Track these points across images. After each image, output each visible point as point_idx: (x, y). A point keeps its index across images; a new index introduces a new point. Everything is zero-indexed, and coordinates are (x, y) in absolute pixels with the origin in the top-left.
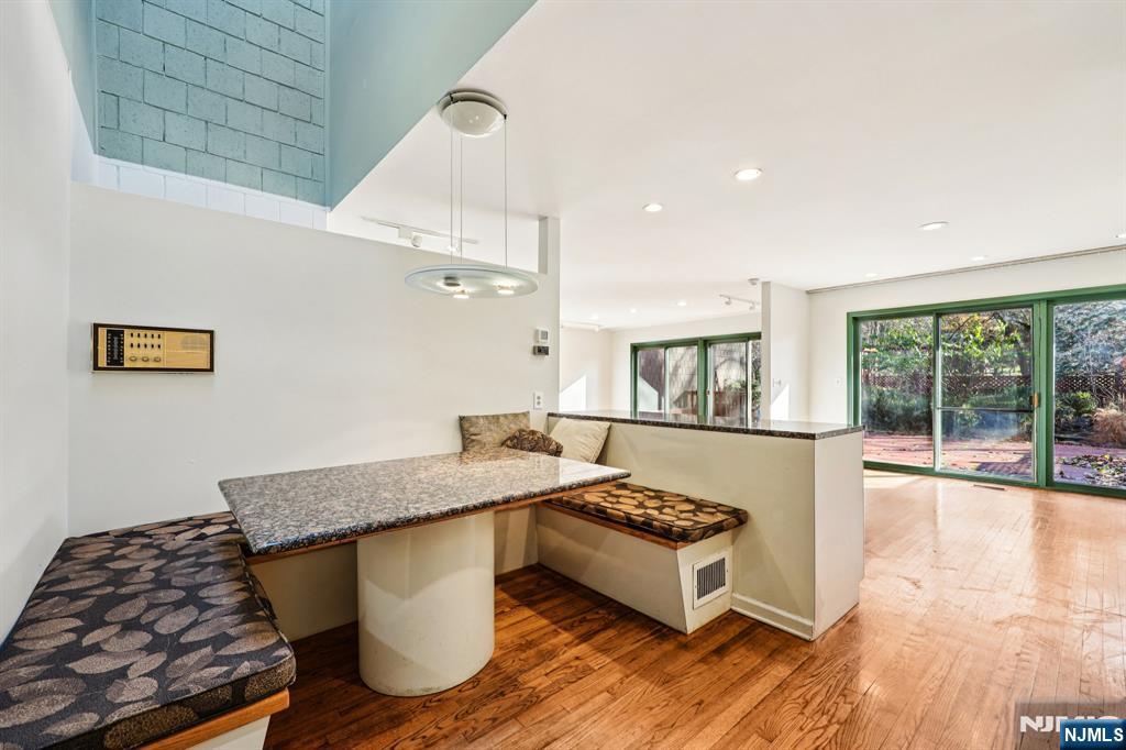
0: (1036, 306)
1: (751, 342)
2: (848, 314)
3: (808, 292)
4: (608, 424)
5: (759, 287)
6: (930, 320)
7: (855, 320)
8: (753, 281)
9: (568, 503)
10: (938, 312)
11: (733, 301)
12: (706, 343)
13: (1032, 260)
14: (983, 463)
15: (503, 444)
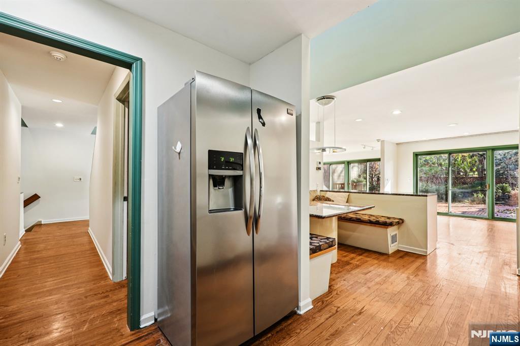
0: (488, 151)
1: (368, 163)
2: (414, 153)
3: (397, 144)
4: (348, 194)
5: (380, 143)
6: (447, 155)
7: (416, 155)
8: (378, 140)
9: (344, 218)
10: (450, 153)
11: (366, 147)
12: (349, 163)
13: (486, 134)
14: (463, 212)
15: (314, 200)
